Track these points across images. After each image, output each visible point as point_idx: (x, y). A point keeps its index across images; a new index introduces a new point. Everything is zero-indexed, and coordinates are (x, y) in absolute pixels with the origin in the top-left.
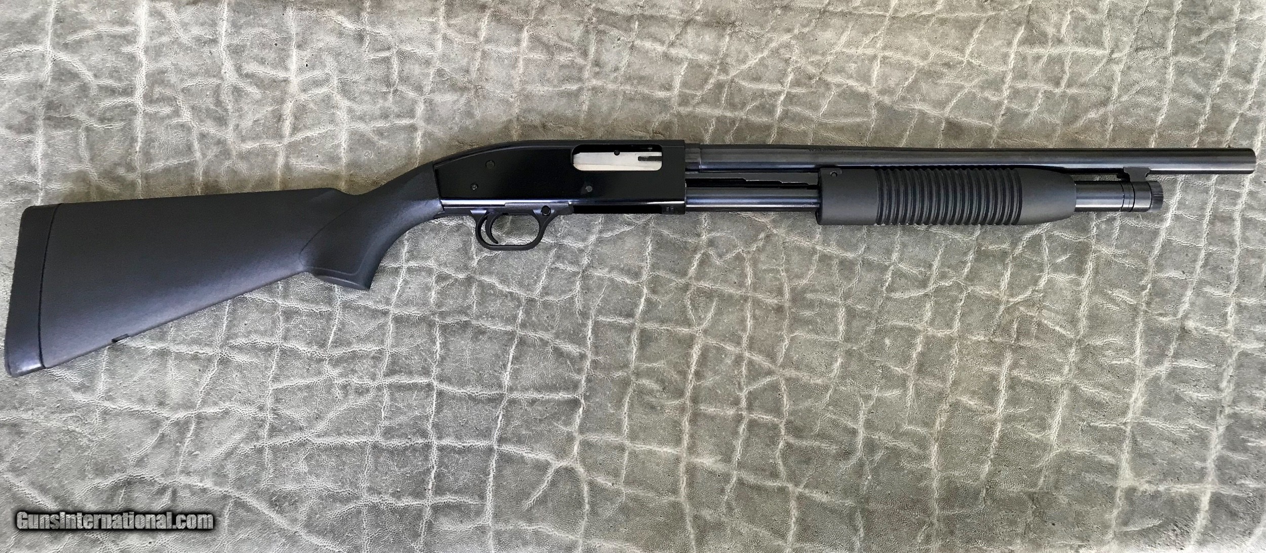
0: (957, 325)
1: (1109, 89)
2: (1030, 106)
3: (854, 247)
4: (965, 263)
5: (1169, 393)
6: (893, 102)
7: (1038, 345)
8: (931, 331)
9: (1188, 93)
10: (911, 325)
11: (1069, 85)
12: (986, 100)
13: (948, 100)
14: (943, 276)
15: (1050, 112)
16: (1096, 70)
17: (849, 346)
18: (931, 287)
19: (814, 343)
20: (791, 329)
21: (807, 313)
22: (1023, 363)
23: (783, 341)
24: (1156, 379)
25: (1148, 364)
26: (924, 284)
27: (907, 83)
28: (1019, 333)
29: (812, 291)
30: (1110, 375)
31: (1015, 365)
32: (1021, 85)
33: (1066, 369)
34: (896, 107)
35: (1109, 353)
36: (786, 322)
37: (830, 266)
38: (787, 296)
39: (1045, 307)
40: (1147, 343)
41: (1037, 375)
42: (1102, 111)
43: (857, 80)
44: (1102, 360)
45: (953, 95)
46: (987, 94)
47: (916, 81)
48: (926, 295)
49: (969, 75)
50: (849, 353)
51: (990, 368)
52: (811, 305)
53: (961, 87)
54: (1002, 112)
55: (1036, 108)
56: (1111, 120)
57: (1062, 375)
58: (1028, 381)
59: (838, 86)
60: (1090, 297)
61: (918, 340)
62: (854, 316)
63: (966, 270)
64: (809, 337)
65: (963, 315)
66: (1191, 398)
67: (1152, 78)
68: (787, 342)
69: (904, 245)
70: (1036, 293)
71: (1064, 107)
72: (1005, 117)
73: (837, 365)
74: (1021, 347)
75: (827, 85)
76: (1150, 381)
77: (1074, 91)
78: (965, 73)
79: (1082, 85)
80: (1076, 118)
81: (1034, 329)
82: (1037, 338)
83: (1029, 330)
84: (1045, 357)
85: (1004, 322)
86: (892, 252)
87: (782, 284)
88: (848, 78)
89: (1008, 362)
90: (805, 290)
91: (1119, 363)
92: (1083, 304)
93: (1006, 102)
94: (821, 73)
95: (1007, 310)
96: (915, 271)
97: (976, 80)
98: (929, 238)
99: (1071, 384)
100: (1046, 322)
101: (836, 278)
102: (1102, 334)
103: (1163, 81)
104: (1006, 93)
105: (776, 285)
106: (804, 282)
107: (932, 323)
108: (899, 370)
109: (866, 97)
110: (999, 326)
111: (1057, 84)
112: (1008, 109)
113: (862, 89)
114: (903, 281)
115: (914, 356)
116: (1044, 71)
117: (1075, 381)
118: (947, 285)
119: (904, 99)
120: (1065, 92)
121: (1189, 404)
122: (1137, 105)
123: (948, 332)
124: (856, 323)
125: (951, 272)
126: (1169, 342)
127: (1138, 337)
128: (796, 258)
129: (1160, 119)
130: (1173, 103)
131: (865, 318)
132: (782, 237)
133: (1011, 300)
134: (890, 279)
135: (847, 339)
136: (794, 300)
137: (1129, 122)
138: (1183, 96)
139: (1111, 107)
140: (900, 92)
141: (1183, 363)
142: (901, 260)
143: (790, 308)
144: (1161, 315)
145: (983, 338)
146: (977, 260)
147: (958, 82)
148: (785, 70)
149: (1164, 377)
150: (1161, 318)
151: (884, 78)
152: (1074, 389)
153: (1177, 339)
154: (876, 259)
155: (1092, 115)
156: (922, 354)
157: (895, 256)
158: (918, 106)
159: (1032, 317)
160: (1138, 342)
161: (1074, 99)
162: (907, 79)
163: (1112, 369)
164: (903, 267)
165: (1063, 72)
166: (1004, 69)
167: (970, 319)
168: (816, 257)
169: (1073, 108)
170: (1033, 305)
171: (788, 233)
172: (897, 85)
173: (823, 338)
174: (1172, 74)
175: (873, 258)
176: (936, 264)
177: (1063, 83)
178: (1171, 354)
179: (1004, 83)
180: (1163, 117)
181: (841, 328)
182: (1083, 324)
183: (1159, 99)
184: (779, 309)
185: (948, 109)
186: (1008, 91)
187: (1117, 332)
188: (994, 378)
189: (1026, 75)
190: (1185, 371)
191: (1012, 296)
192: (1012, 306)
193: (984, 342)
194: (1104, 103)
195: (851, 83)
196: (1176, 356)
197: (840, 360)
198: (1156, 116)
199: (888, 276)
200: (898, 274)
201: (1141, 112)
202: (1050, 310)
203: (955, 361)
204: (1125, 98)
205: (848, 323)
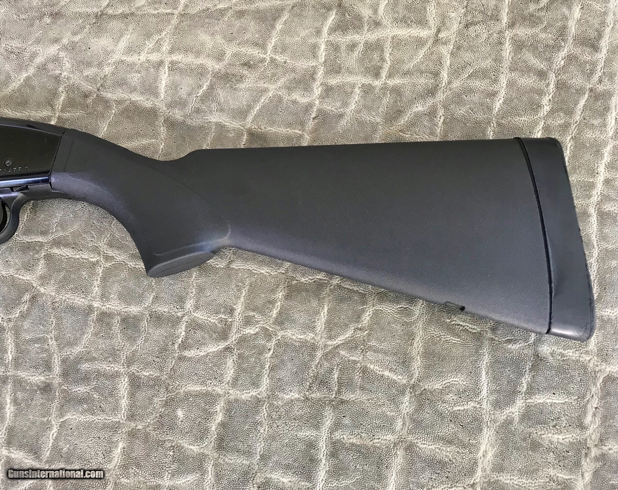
0: (265, 382)
1: (436, 74)
2: (345, 104)
3: (139, 299)
4: (272, 302)
5: (525, 440)
6: (185, 116)
7: (364, 398)
8: (234, 393)
9: (528, 70)
10: (209, 389)
11: (390, 75)
12: (295, 102)
13: (250, 107)
14: (248, 321)
15: (369, 108)
16: (422, 53)
17: (133, 425)
18: (233, 338)
19: (88, 426)
20: (62, 411)
21: (81, 389)
22: (347, 421)
23: (50, 428)
24: (508, 422)
25: (497, 405)
26: (224, 335)
27: (201, 92)
28: (340, 384)
29: (87, 360)
30: (452, 425)
31: (337, 425)
32: (334, 81)
33: (399, 424)
34: (189, 122)
35: (450, 397)
36: (56, 404)
37: (109, 326)
38: (57, 369)
39: (370, 348)
40: (495, 379)
41: (363, 435)
42: (430, 102)
43: (142, 93)
44: (441, 407)
45: (256, 100)
46: (296, 96)
47: (211, 87)
48: (227, 349)
49: (274, 75)
50: (133, 435)
51: (306, 433)
52: (86, 379)
53: (266, 90)
54: (313, 115)
55: (352, 106)
56: (441, 112)
57: (393, 432)
58: (353, 444)
59: (119, 102)
60: (425, 329)
61: (218, 408)
62: (138, 387)
63: (275, 313)
64: (82, 418)
65: (272, 369)
66: (551, 442)
67: (486, 58)
68: (55, 430)
69: (201, 290)
70: (359, 332)
71: (385, 101)
72: (316, 121)
73: (119, 450)
74: (342, 402)
75: (106, 103)
76: (502, 426)
77: (396, 81)
78: (269, 73)
79: (406, 73)
80: (399, 113)
81: (357, 378)
82: (362, 388)
83: (351, 379)
84: (373, 412)
85: (322, 371)
86: (186, 298)
87: (50, 356)
88: (131, 92)
89: (328, 423)
90: (79, 359)
91: (462, 408)
92: (417, 339)
93: (317, 102)
94: (98, 90)
95: (325, 355)
96: (213, 320)
97: (283, 80)
98: (229, 276)
99: (406, 442)
100: (372, 367)
101: (118, 340)
102: (441, 375)
103: (498, 60)
104: (317, 90)
105: (42, 358)
106: (78, 349)
107: (235, 383)
108: (195, 449)
109: (152, 113)
110: (316, 377)
111: (377, 75)
112: (320, 111)
113: (148, 105)
114: (199, 334)
115: (213, 428)
116: (361, 61)
117: (410, 438)
118: (252, 332)
119: (198, 111)
120: (386, 83)
121: (549, 450)
122: (470, 91)
123: (254, 393)
124: (141, 396)
125: (258, 317)
126: (521, 375)
127: (484, 373)
128: (68, 321)
129: (498, 104)
130: (511, 84)
131: (153, 387)
132: (51, 296)
133: (329, 343)
134: (183, 333)
135: (131, 417)
136: (65, 374)
137: (461, 111)
138: (523, 75)
139: (440, 96)
140: (193, 103)
141: (539, 399)
142: (197, 308)
143: (60, 385)
144: (509, 341)
145: (297, 396)
146: (288, 297)
147: (262, 85)
148: (56, 89)
149: (517, 419)
150: (510, 346)
151: (174, 87)
152: (410, 448)
153: (531, 369)
154: (166, 310)
155: (419, 108)
156: (223, 425)
157: (189, 304)
158: (215, 118)
159: (355, 362)
160: (484, 378)
161: (397, 91)
162: (200, 86)
163: (455, 417)
164: (200, 316)
165: (383, 60)
166: (314, 64)
167: (282, 374)
168: (94, 316)
169: (396, 102)
170: (356, 348)
171: (58, 291)
172: (189, 94)
173: (100, 418)
174: (508, 51)
175: (163, 309)
176: (239, 308)
177: (384, 73)
178: (524, 390)
179: (314, 80)
180: (501, 102)
181: (124, 403)
182: (417, 364)
183: (496, 81)
184: (46, 388)
185: (250, 118)
186: (320, 89)
187: (457, 370)
188: (311, 445)
189: (340, 68)
190: (541, 409)
191: (330, 338)
192: (330, 352)
193: (298, 400)
194: (432, 92)
195: (136, 97)
196: (531, 391)
197: (121, 445)
198: (493, 102)
199: (182, 331)
200: (194, 326)
201: (476, 98)
202: (376, 351)
203: (264, 430)
204: (456, 84)
205: (132, 395)
